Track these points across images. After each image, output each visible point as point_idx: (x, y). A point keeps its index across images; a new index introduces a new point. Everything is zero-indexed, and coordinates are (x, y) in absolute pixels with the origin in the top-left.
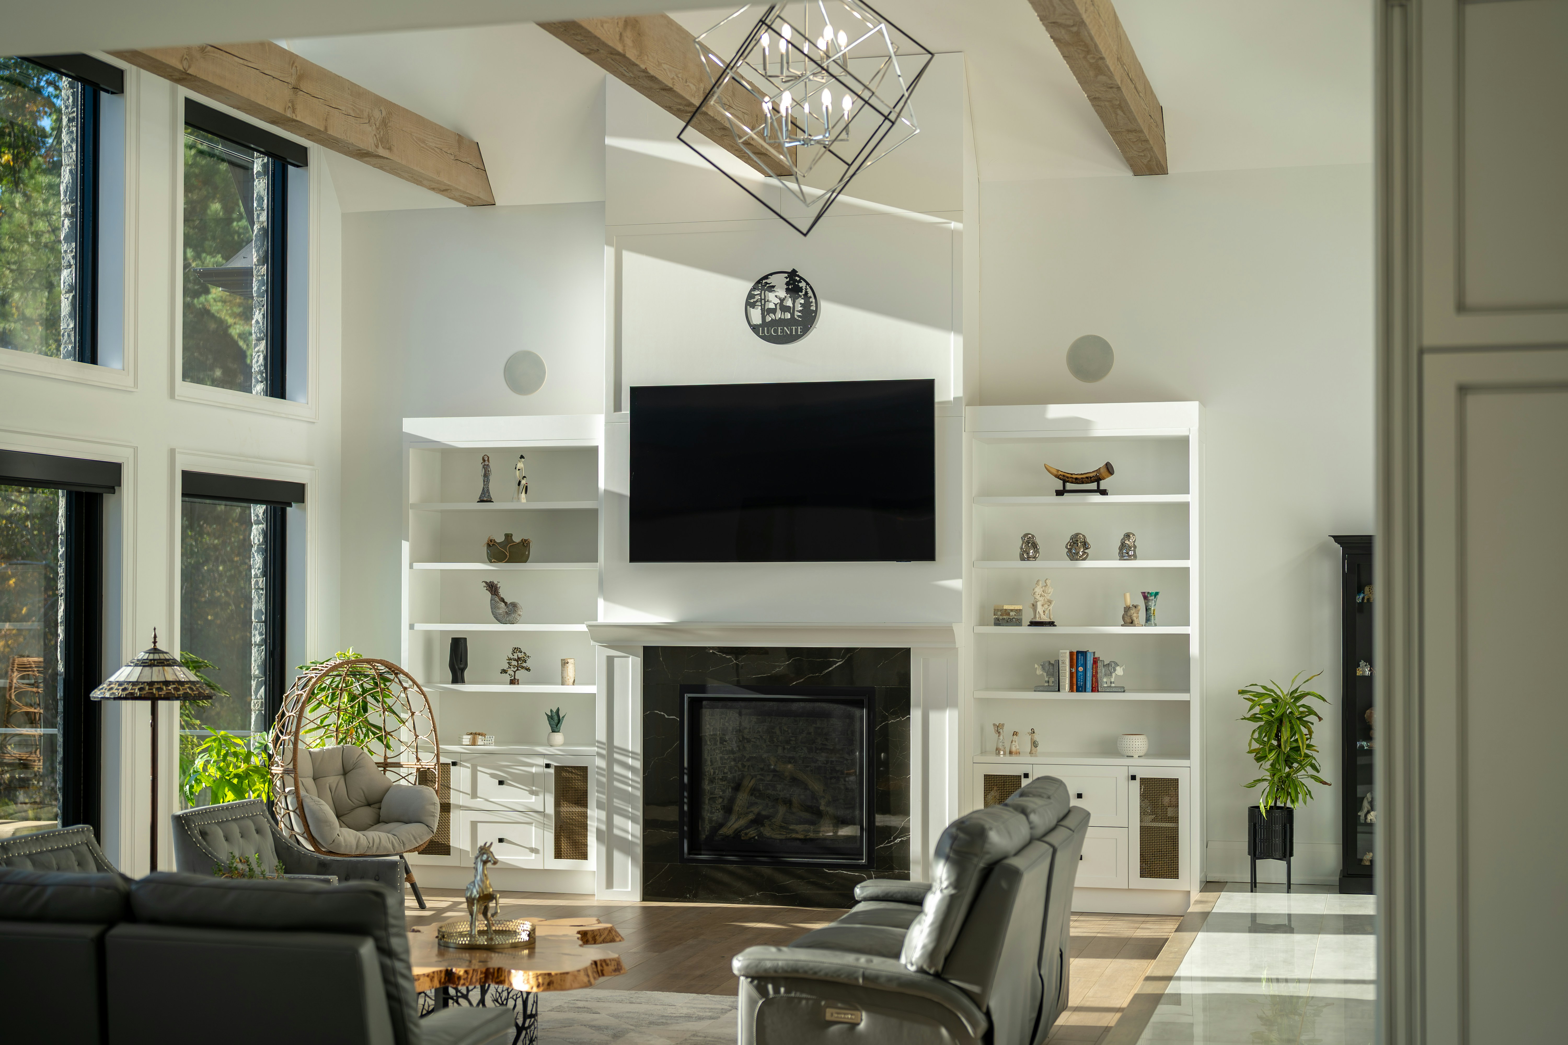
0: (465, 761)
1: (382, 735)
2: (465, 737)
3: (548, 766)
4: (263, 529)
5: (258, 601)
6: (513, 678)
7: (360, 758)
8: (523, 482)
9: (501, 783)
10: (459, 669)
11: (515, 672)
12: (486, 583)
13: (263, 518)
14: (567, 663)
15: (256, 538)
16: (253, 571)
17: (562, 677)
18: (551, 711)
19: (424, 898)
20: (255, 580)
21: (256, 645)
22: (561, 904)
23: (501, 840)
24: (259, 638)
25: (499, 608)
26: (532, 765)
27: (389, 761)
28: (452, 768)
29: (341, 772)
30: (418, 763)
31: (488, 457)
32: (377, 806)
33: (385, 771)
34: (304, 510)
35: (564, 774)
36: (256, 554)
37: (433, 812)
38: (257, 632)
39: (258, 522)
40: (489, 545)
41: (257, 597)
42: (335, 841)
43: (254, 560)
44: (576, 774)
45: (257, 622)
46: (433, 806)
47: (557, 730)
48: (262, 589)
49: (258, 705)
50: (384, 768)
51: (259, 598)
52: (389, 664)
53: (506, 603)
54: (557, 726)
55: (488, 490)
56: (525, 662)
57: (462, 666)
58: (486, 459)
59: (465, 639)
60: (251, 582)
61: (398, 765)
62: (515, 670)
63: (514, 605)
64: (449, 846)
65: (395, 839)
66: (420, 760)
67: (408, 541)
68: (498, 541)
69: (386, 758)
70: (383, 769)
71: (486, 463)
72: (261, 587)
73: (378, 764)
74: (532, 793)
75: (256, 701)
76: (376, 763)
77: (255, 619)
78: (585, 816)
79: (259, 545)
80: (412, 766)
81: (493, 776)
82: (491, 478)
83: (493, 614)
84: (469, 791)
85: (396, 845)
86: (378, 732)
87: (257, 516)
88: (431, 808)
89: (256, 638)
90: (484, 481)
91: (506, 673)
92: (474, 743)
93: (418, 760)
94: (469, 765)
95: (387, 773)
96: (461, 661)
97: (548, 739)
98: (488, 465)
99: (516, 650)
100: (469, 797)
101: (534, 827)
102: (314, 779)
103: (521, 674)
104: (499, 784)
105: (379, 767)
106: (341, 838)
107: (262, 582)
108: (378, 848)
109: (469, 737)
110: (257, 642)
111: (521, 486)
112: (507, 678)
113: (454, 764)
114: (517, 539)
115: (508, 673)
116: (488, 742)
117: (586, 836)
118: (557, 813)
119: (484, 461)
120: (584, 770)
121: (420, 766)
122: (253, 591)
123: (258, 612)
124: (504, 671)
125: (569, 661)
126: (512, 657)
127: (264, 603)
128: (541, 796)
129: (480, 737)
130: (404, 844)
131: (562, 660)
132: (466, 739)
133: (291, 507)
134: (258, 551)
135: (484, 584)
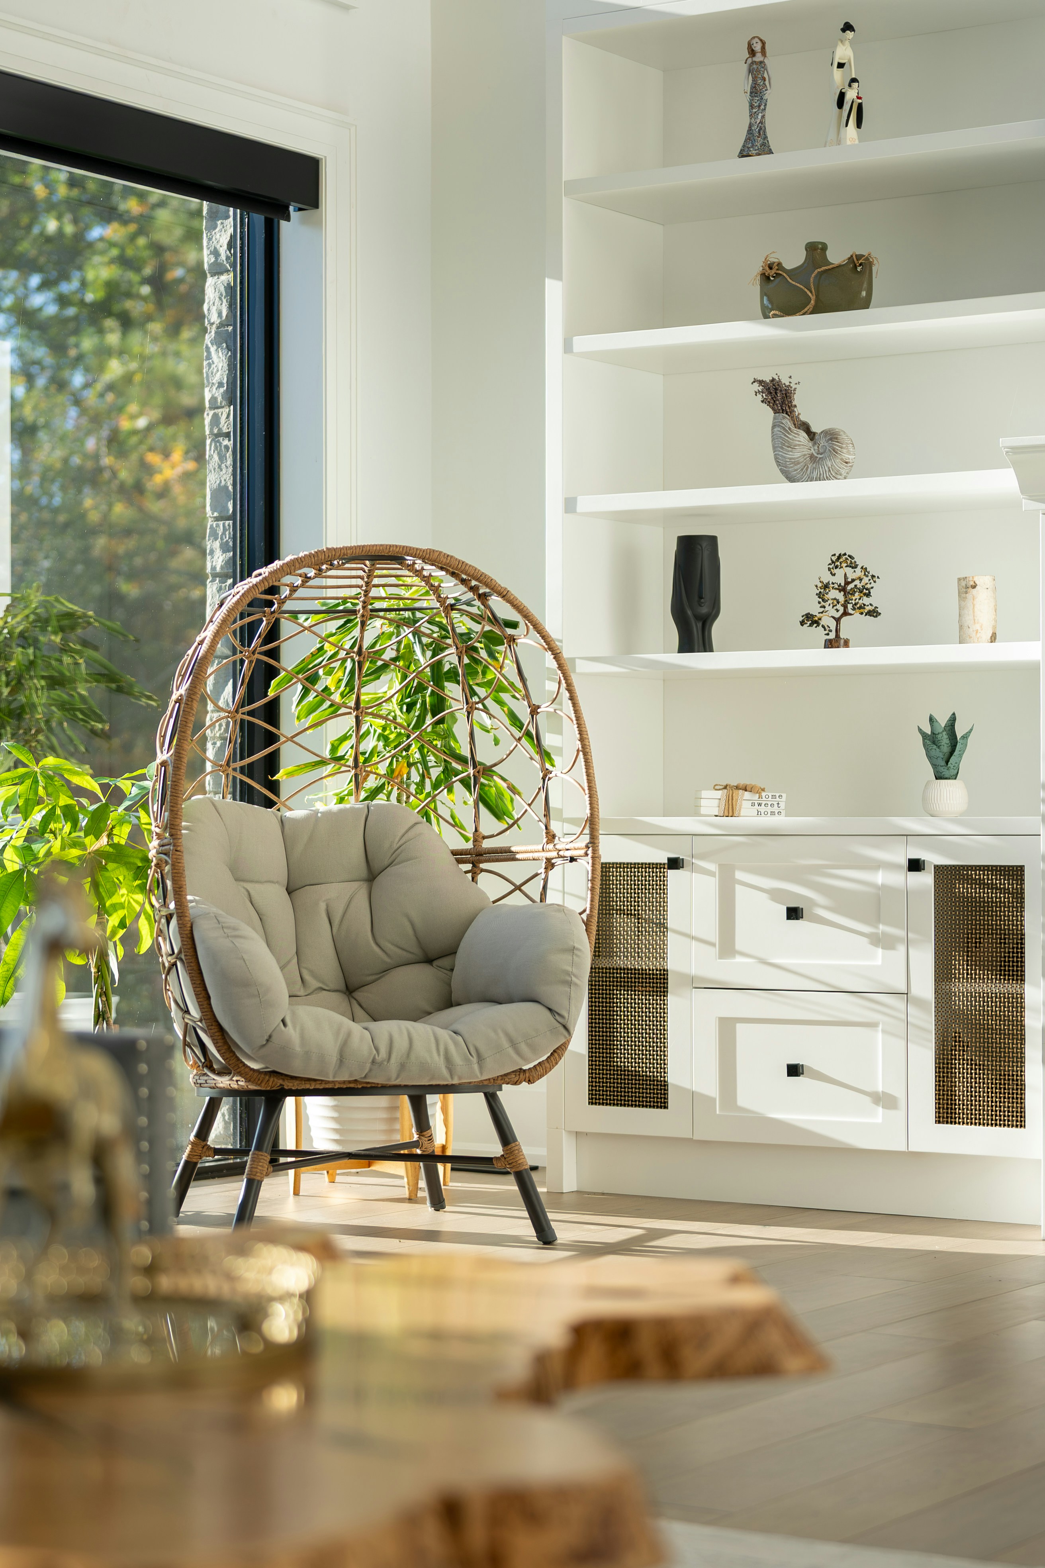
0: (703, 857)
1: (468, 776)
2: (705, 794)
3: (915, 865)
4: (229, 284)
5: (220, 467)
6: (832, 636)
7: (411, 834)
8: (851, 95)
9: (794, 913)
10: (697, 617)
11: (838, 620)
12: (761, 382)
13: (228, 258)
14: (974, 587)
15: (214, 310)
16: (207, 390)
17: (961, 627)
18: (931, 720)
19: (550, 1216)
20: (211, 413)
21: (215, 576)
22: (937, 1248)
23: (794, 1070)
24: (221, 559)
25: (792, 447)
26: (877, 865)
27: (486, 844)
28: (671, 874)
29: (363, 872)
30: (551, 846)
31: (763, 43)
32: (445, 962)
33: (475, 873)
34: (318, 224)
35: (961, 888)
36: (213, 349)
37: (568, 973)
38: (217, 544)
39: (217, 270)
40: (765, 278)
41: (216, 457)
42: (274, 1038)
43: (209, 365)
44: (993, 887)
45: (217, 519)
46: (568, 957)
47: (946, 773)
48: (227, 435)
49: (220, 725)
50: (474, 866)
51: (222, 458)
52: (453, 563)
53: (811, 435)
54: (947, 762)
55: (762, 131)
56: (868, 595)
57: (704, 610)
58: (758, 47)
59: (713, 540)
60: (203, 419)
61: (506, 855)
62: (837, 615)
63: (832, 436)
64: (664, 1085)
65: (456, 1044)
66: (554, 836)
67: (559, 278)
68: (789, 265)
69: (478, 837)
70: (469, 867)
71: (759, 58)
72: (225, 430)
73: (459, 856)
74: (877, 940)
75: (216, 715)
76: (454, 853)
77: (213, 510)
78: (1018, 1003)
79: (221, 325)
80: (536, 855)
81: (775, 895)
82: (770, 95)
83: (778, 463)
84: (713, 935)
85: (457, 1060)
86: (460, 768)
87: (216, 253)
88: (562, 961)
89: (216, 557)
90: (752, 106)
91: (818, 625)
92: (730, 810)
93: (551, 837)
94: (712, 867)
95: (481, 877)
96: (701, 597)
97: (925, 799)
98: (761, 62)
99: (838, 560)
100: (714, 952)
101: (880, 1035)
102: (290, 891)
103: (852, 625)
104: (789, 918)
105: (459, 861)
106: (292, 1033)
107: (227, 418)
108: (402, 1066)
109: (719, 794)
110: (218, 569)
111: (846, 107)
112: (819, 634)
113: (674, 864)
114: (836, 256)
115: (822, 622)
116: (769, 809)
117: (1020, 1059)
118: (943, 997)
119: (752, 53)
120: (1016, 873)
121: (554, 854)
122: (208, 442)
123: (219, 491)
124: (810, 620)
125: (979, 580)
126: (832, 579)
127: (230, 469)
128: (902, 948)
129: (747, 795)
130: (480, 1058)
131: (959, 579)
132: (711, 801)
133: (288, 219)
134: (217, 342)
135: (757, 387)
